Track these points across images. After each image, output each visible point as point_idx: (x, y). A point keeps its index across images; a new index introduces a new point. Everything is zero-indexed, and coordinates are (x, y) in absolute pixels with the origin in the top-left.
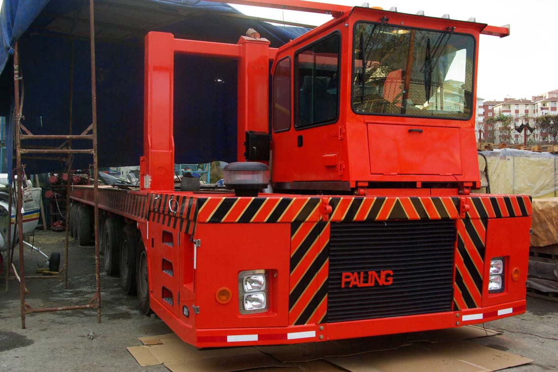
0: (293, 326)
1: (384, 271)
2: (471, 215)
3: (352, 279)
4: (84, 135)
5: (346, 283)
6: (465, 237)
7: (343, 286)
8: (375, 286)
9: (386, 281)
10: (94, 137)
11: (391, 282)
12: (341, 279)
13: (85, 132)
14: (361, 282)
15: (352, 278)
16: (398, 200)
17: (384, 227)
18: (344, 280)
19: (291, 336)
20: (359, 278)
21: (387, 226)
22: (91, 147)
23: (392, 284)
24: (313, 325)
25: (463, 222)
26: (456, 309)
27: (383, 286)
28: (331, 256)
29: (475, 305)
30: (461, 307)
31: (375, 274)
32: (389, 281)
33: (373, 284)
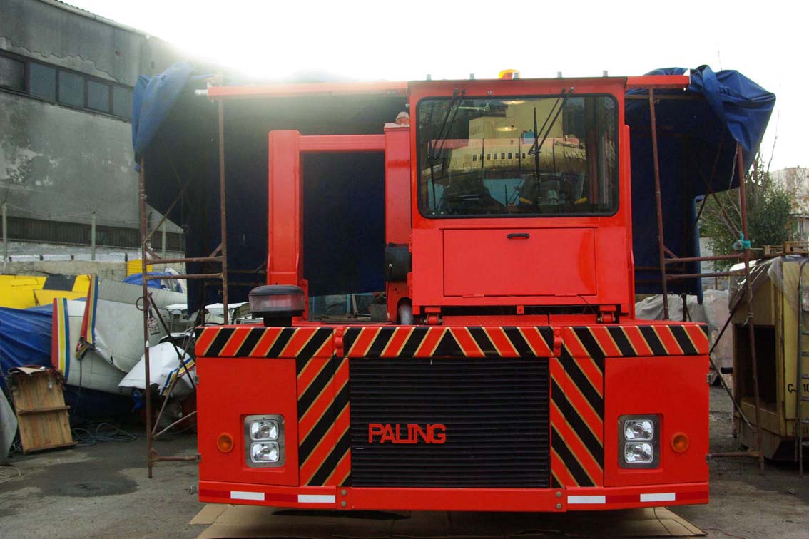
0: (305, 486)
1: (431, 425)
2: (572, 352)
3: (386, 432)
4: (212, 257)
5: (374, 437)
6: (565, 383)
7: (371, 440)
8: (419, 444)
9: (436, 438)
10: (223, 259)
11: (443, 441)
12: (367, 432)
13: (214, 254)
14: (398, 438)
15: (383, 431)
16: (448, 330)
17: (430, 366)
18: (371, 433)
19: (303, 499)
20: (394, 431)
21: (433, 366)
22: (220, 271)
23: (445, 443)
24: (334, 487)
25: (558, 361)
26: (555, 485)
27: (432, 444)
28: (351, 401)
29: (592, 483)
30: (565, 484)
31: (417, 428)
32: (440, 438)
33: (415, 441)
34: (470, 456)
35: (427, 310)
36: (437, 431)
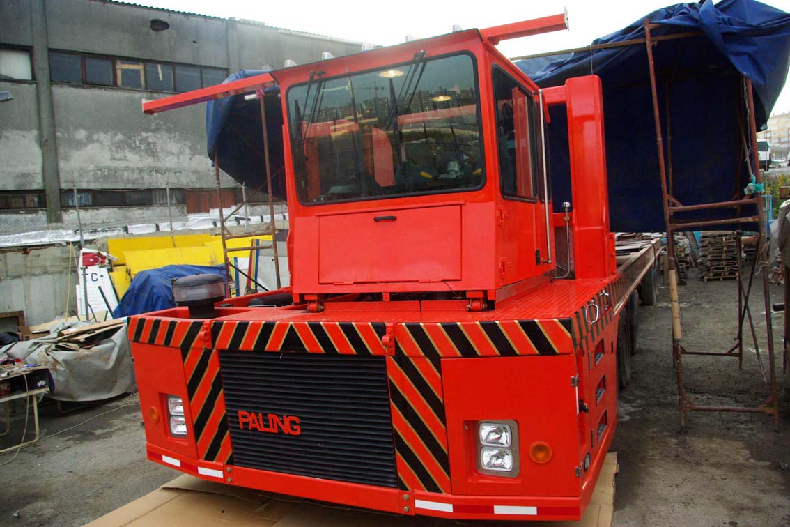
0: (202, 460)
1: (287, 416)
2: (406, 351)
3: (250, 419)
5: (244, 423)
6: (402, 381)
7: (241, 426)
9: (292, 429)
11: (298, 433)
12: (238, 418)
14: (262, 426)
16: (291, 325)
17: (279, 360)
18: (241, 420)
19: (202, 471)
20: (258, 419)
21: (283, 359)
23: (301, 435)
25: (393, 359)
26: (402, 487)
28: (225, 389)
29: (439, 489)
30: (413, 487)
31: (276, 419)
32: (296, 430)
33: (275, 431)
34: (325, 448)
35: (306, 298)
36: (292, 423)
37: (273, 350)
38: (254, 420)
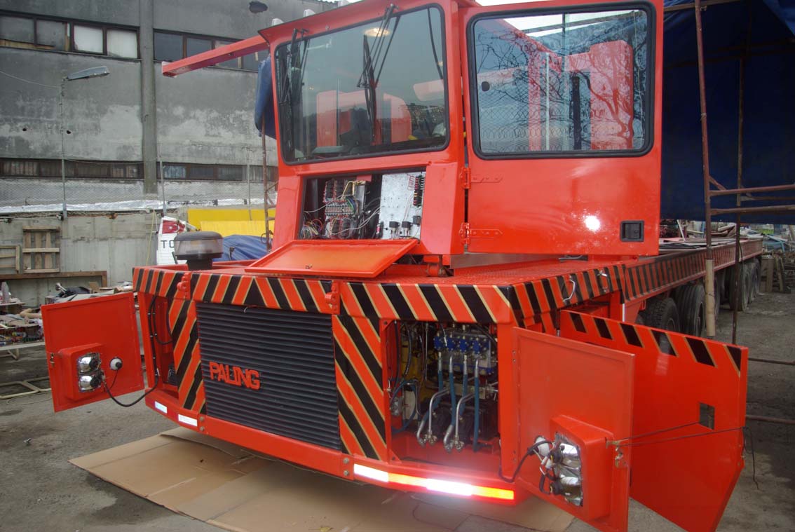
0: (182, 407)
1: (249, 370)
2: (349, 310)
5: (215, 374)
7: (212, 376)
9: (253, 383)
11: (257, 387)
12: (209, 368)
14: (228, 377)
15: (219, 370)
16: (253, 280)
17: (242, 313)
18: (212, 371)
19: (181, 418)
20: (225, 371)
21: (247, 313)
23: (260, 389)
24: (196, 412)
25: (337, 318)
26: (345, 451)
28: (200, 340)
29: (376, 455)
30: (353, 452)
31: (240, 372)
32: (256, 384)
33: (239, 383)
34: (280, 405)
36: (253, 376)
37: (238, 303)
38: (222, 372)
